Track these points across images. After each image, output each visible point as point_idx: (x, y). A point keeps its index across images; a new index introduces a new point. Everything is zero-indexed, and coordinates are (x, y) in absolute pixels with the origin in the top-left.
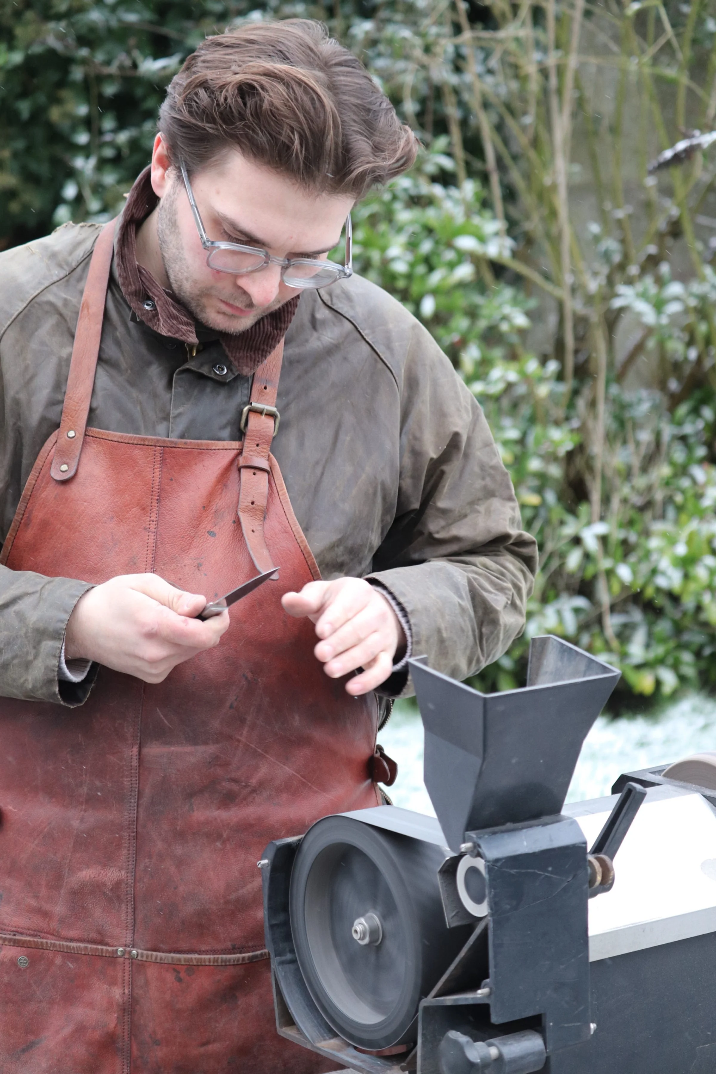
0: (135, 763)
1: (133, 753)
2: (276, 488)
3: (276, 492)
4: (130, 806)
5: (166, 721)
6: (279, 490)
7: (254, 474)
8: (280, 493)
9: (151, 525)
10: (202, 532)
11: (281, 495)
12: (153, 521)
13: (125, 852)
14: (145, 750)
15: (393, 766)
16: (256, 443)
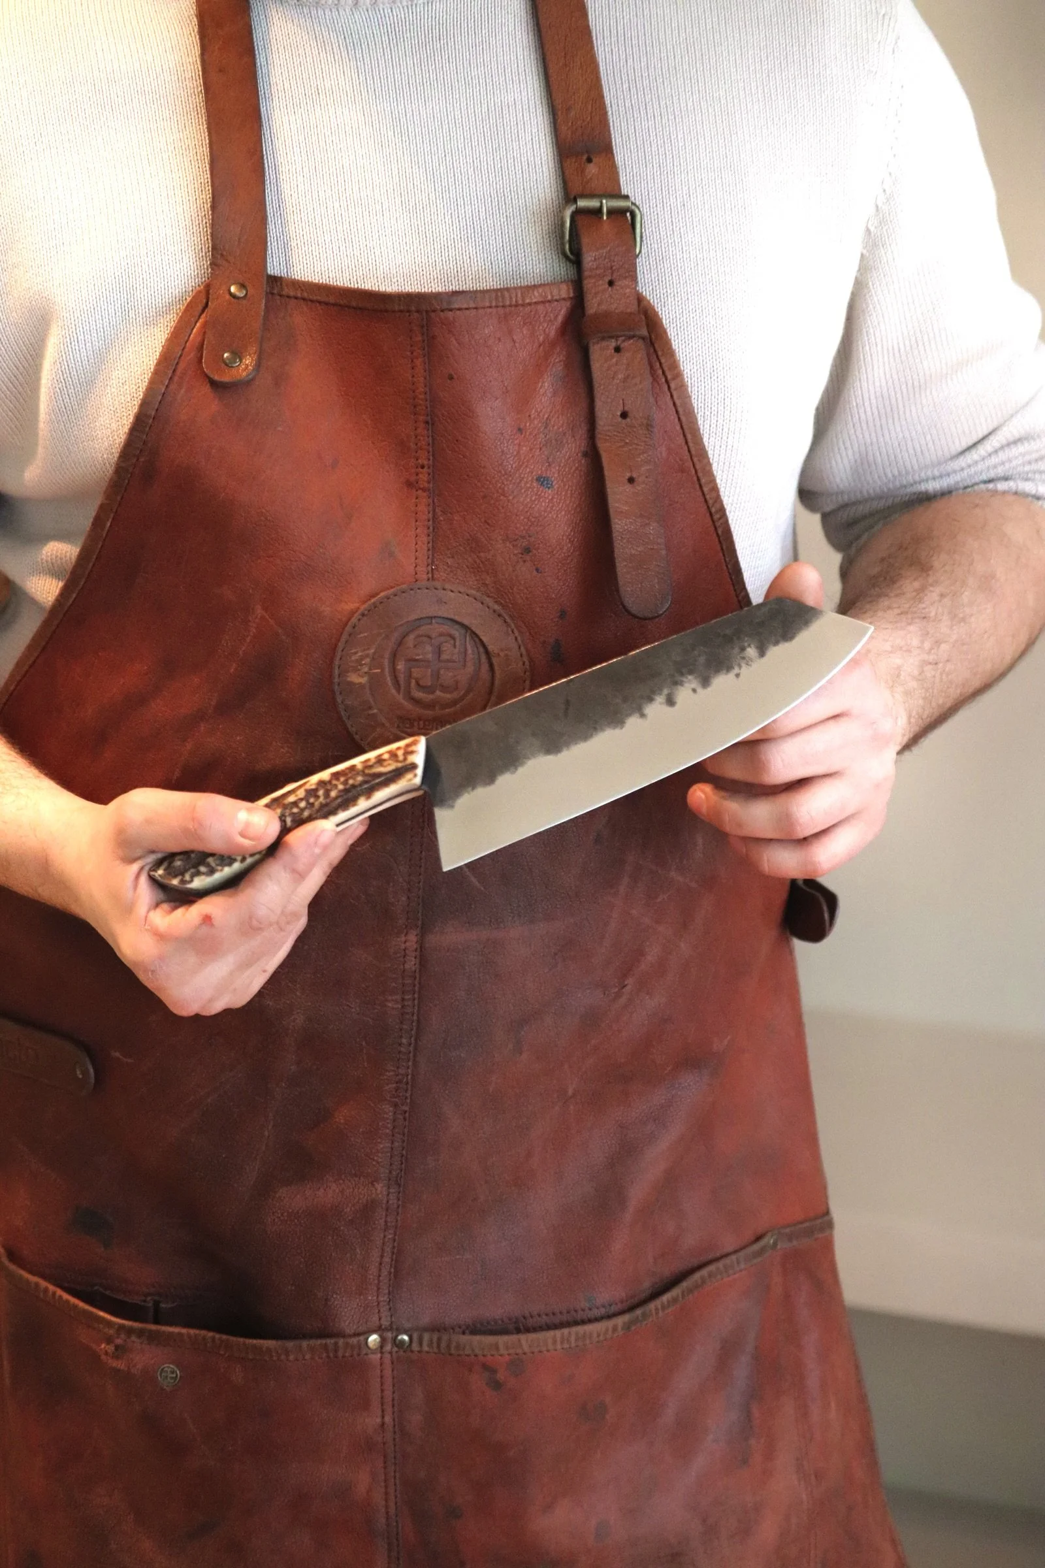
0: (411, 964)
1: (407, 944)
2: (664, 372)
3: (663, 380)
4: (400, 1052)
5: (473, 880)
6: (669, 377)
7: (617, 350)
8: (673, 385)
9: (421, 476)
10: (527, 482)
11: (676, 389)
12: (423, 467)
13: (385, 1145)
14: (432, 939)
15: (831, 900)
16: (607, 279)
